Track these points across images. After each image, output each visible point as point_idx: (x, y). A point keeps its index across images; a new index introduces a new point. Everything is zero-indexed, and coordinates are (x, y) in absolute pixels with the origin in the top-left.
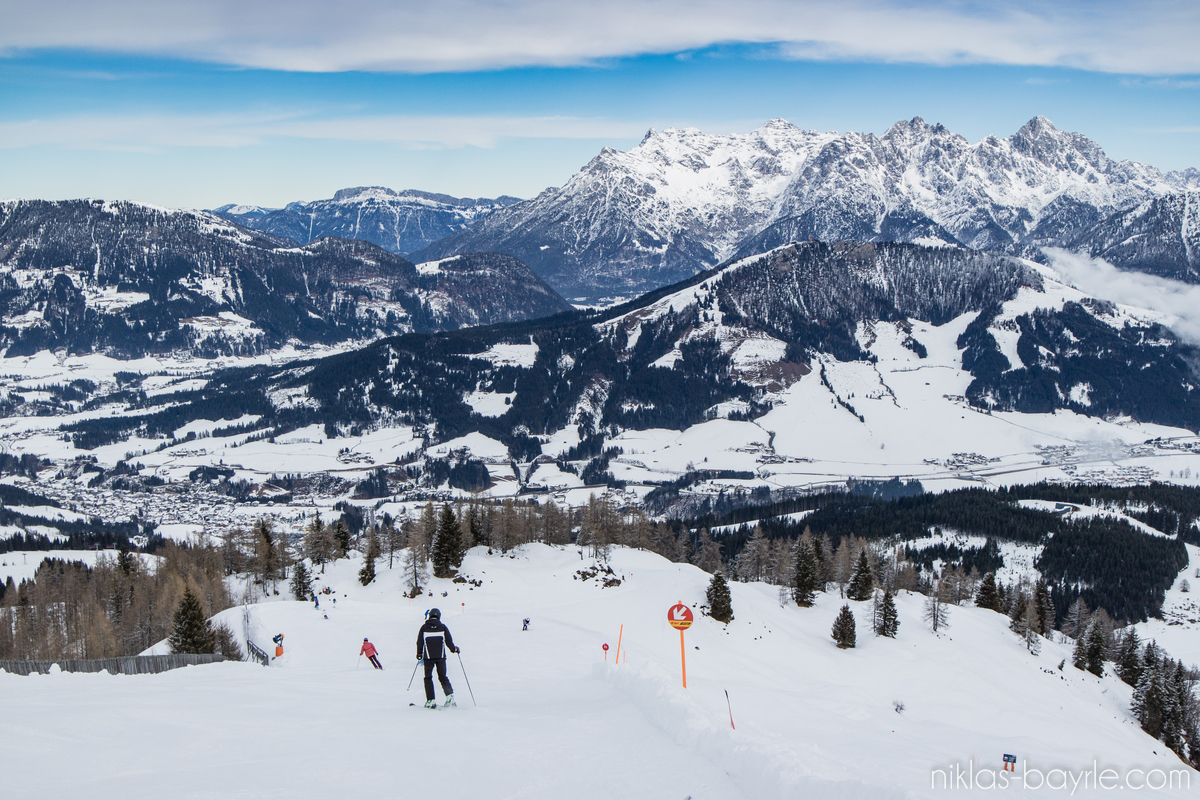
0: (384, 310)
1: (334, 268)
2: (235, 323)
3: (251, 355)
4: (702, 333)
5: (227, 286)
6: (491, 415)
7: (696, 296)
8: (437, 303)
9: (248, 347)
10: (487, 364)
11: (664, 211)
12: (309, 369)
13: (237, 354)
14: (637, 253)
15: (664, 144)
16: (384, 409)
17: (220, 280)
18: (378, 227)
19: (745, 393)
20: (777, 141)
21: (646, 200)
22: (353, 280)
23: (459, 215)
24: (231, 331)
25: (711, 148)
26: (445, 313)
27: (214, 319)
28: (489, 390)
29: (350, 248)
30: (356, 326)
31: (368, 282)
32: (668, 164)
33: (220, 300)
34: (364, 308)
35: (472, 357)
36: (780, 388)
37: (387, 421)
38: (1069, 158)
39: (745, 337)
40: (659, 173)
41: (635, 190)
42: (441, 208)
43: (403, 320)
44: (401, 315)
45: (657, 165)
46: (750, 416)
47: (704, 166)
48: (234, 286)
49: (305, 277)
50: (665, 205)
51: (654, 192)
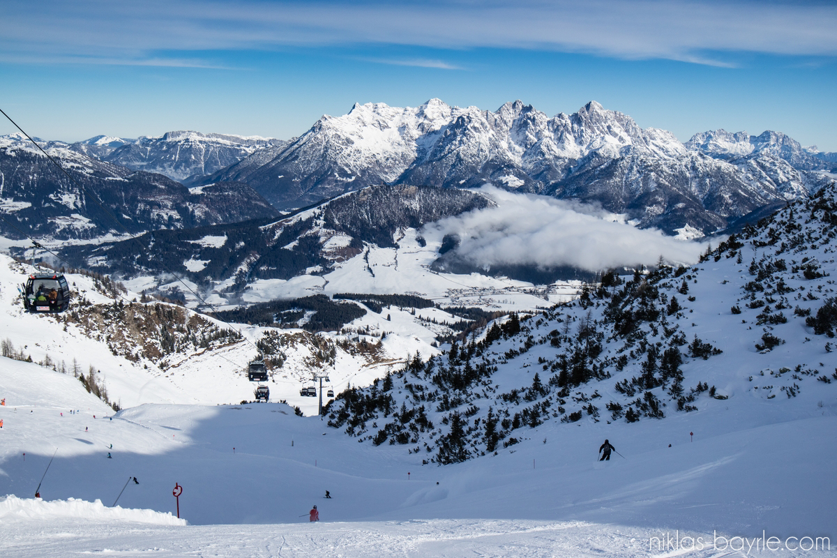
0: (167, 214)
1: (140, 189)
2: (80, 220)
3: (87, 239)
4: (312, 232)
5: (77, 199)
6: (194, 271)
7: (314, 212)
8: (199, 211)
9: (86, 234)
10: (199, 246)
11: (358, 155)
12: (111, 247)
13: (80, 238)
14: (336, 181)
15: (363, 113)
16: (143, 268)
17: (73, 196)
18: (190, 158)
19: (323, 262)
20: (433, 113)
21: (347, 148)
22: (150, 197)
23: (244, 150)
24: (78, 225)
25: (393, 116)
26: (203, 217)
27: (68, 218)
28: (197, 259)
29: (150, 178)
30: (150, 223)
31: (159, 198)
32: (365, 125)
33: (72, 207)
34: (156, 213)
35: (192, 242)
36: (343, 260)
37: (143, 274)
38: (609, 127)
39: (333, 235)
40: (358, 131)
41: (340, 142)
42: (233, 146)
43: (178, 220)
44: (177, 217)
45: (358, 126)
46: (321, 274)
47: (387, 127)
48: (81, 199)
49: (123, 194)
50: (359, 151)
51: (353, 143)
